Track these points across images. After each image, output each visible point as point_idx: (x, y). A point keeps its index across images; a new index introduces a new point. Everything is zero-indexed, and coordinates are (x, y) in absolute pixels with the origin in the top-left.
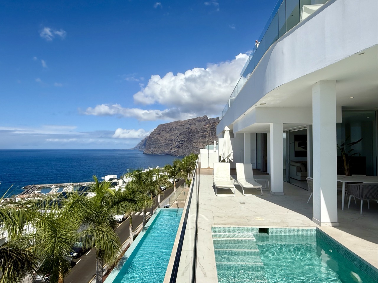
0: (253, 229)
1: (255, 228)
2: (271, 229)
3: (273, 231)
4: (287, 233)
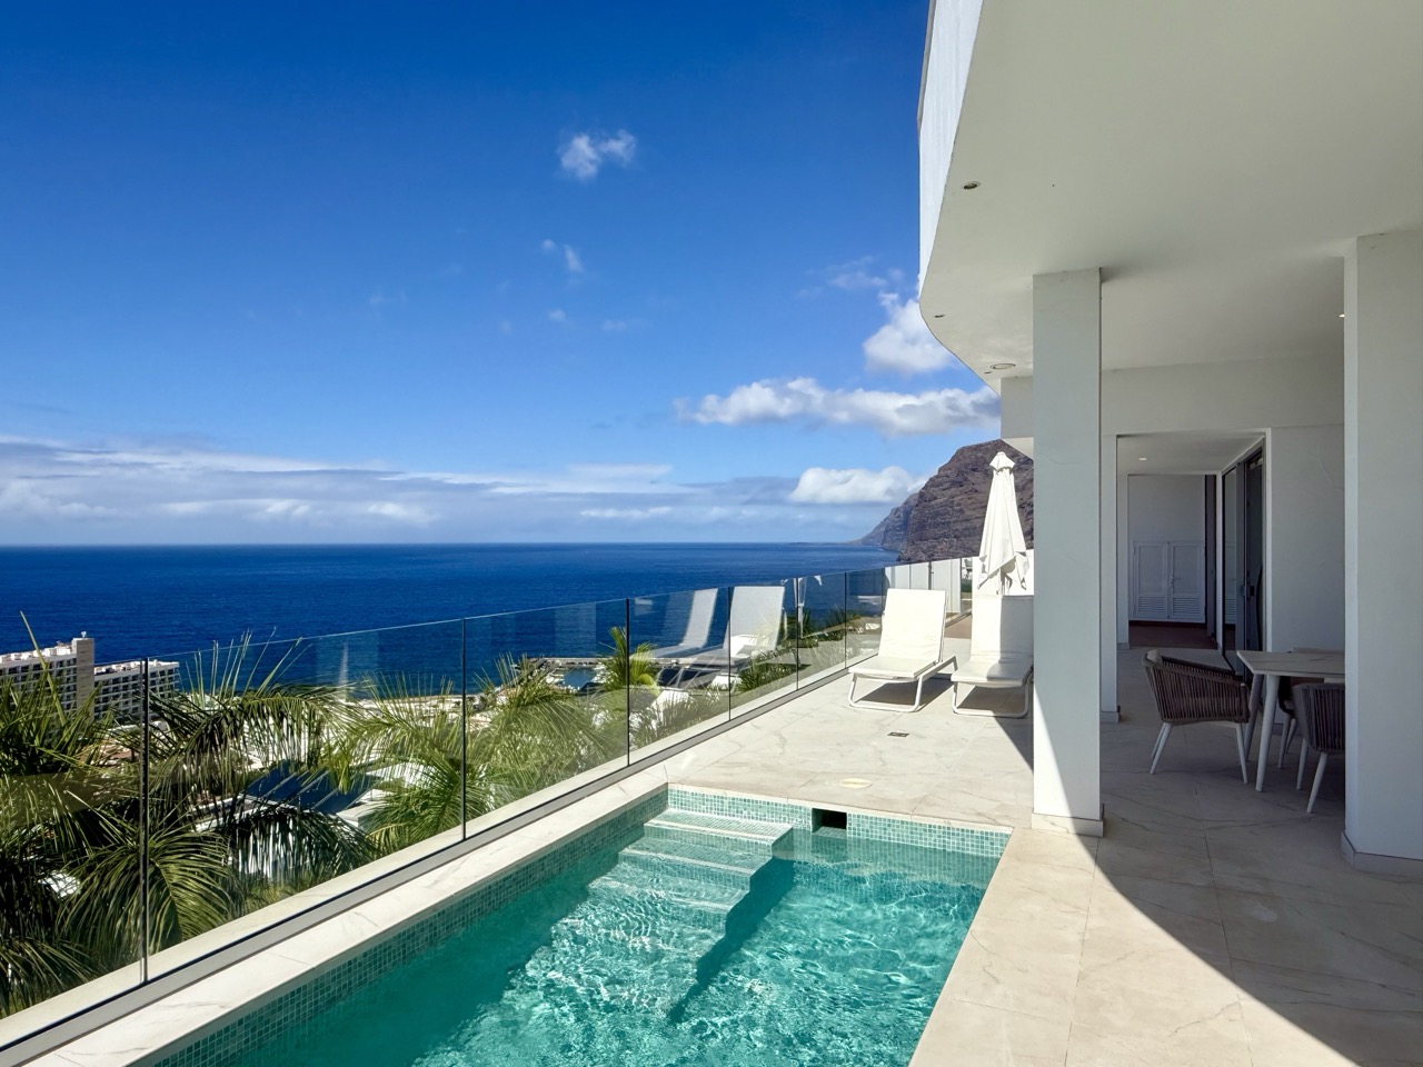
0: (794, 810)
1: (801, 808)
2: (854, 816)
3: (859, 825)
4: (907, 837)
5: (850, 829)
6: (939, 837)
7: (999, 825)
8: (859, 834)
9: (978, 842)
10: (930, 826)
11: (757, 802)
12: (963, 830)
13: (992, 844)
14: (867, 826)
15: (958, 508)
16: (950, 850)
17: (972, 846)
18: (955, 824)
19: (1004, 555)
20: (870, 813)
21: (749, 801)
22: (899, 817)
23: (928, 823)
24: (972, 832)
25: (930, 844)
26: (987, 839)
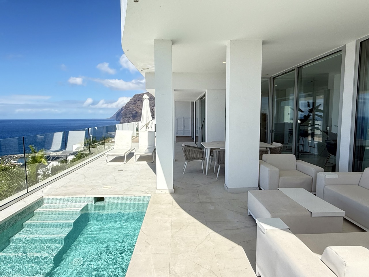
1: (90, 198)
2: (107, 197)
4: (123, 201)
5: (106, 201)
6: (132, 199)
7: (148, 194)
8: (108, 202)
9: (142, 199)
10: (129, 197)
11: (75, 198)
12: (138, 197)
13: (146, 199)
14: (111, 200)
15: (135, 110)
16: (135, 203)
17: (141, 200)
18: (136, 195)
19: (147, 121)
20: (111, 196)
21: (72, 198)
22: (120, 196)
23: (128, 196)
24: (141, 197)
25: (129, 202)
26: (145, 198)
